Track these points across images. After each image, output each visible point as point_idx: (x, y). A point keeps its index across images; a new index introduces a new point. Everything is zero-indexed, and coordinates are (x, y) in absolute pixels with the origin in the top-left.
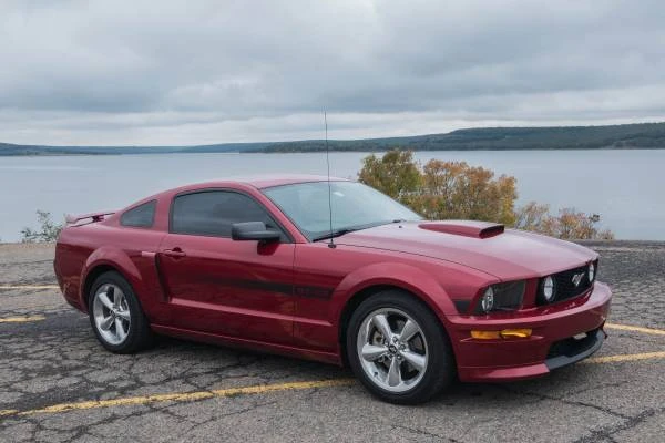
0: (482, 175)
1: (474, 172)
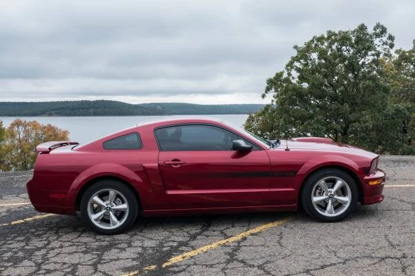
0: (51, 128)
1: (44, 128)
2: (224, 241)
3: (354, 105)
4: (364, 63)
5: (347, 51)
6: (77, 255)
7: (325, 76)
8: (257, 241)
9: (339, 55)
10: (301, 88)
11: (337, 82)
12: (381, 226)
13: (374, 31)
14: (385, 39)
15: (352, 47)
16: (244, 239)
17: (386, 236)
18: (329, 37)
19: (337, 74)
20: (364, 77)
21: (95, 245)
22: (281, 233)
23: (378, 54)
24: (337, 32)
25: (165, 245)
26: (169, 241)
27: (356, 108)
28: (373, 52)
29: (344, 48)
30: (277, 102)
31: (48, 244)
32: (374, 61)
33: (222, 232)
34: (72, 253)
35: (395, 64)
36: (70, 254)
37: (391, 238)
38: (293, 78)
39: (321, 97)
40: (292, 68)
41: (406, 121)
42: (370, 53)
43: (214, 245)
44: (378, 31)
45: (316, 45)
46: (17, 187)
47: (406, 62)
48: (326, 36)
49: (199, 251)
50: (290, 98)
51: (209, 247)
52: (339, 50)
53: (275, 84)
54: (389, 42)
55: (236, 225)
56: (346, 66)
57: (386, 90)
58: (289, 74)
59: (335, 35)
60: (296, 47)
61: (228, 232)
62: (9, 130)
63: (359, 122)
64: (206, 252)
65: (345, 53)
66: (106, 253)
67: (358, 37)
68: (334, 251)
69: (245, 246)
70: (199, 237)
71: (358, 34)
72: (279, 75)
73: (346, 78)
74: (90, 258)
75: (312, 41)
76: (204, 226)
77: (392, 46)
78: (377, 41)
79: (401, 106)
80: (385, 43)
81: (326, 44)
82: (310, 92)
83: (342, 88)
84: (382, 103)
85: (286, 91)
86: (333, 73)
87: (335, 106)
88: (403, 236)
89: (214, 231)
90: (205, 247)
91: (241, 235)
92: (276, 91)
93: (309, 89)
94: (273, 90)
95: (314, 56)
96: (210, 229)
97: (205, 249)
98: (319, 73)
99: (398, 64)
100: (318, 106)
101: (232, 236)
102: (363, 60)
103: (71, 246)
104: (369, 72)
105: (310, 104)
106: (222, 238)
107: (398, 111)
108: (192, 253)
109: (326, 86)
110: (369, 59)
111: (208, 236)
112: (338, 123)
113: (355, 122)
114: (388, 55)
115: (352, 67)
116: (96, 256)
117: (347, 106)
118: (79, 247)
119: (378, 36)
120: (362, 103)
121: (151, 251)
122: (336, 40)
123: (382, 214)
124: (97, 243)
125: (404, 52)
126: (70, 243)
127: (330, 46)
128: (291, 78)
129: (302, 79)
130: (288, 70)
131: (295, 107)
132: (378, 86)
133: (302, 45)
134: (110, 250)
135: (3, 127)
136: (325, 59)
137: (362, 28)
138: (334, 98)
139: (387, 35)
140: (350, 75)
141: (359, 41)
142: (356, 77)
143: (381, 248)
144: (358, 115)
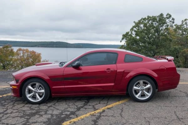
0: (33, 52)
1: (31, 52)
2: (93, 112)
3: (157, 46)
4: (162, 29)
5: (155, 24)
6: (16, 119)
7: (146, 34)
8: (110, 113)
9: (152, 25)
10: (136, 39)
11: (151, 36)
12: (172, 106)
13: (166, 16)
14: (171, 19)
15: (157, 22)
16: (104, 111)
17: (175, 112)
18: (148, 18)
19: (151, 33)
20: (162, 35)
21: (29, 112)
22: (123, 108)
23: (168, 26)
24: (151, 16)
25: (63, 114)
26: (66, 111)
27: (158, 47)
28: (166, 25)
29: (154, 23)
30: (126, 44)
31: (6, 111)
32: (166, 28)
33: (93, 107)
34: (15, 117)
35: (174, 30)
36: (13, 117)
37: (178, 114)
38: (133, 34)
39: (144, 43)
40: (133, 30)
41: (178, 53)
42: (164, 25)
43: (88, 115)
44: (168, 16)
45: (143, 21)
46: (9, 78)
47: (178, 29)
48: (147, 18)
49: (79, 118)
50: (131, 43)
51: (85, 115)
52: (152, 23)
53: (126, 37)
54: (172, 21)
55: (101, 102)
56: (155, 30)
57: (171, 41)
58: (132, 33)
59: (150, 17)
60: (134, 22)
61: (96, 107)
62: (16, 52)
63: (159, 53)
64: (83, 119)
65: (154, 25)
66: (32, 118)
67: (160, 18)
68: (148, 121)
69: (104, 116)
70: (82, 109)
71: (160, 17)
72: (127, 33)
73: (154, 35)
74: (22, 121)
75: (141, 20)
76: (86, 102)
77: (173, 23)
78: (167, 20)
79: (177, 47)
80: (171, 21)
81: (147, 21)
82: (140, 40)
83: (153, 39)
84: (169, 46)
85: (130, 39)
86: (149, 33)
87: (150, 46)
88: (183, 113)
89: (90, 105)
90: (83, 116)
91: (102, 109)
92: (126, 39)
93: (139, 39)
94: (125, 39)
95: (142, 26)
96: (88, 104)
97: (82, 117)
98: (144, 32)
99: (175, 30)
100: (143, 46)
101: (98, 109)
102: (162, 28)
103: (16, 112)
104: (164, 33)
105: (140, 45)
106: (93, 110)
107: (175, 49)
108: (75, 120)
109: (146, 38)
110: (164, 27)
111: (86, 109)
112: (151, 53)
113: (158, 53)
114: (172, 26)
115: (157, 31)
116: (26, 120)
117: (155, 47)
118: (20, 113)
119: (168, 18)
120: (161, 45)
121: (55, 118)
122: (151, 20)
123: (172, 98)
124: (30, 111)
125: (178, 25)
126: (17, 111)
127: (148, 22)
128: (132, 34)
129: (137, 35)
130: (131, 31)
131: (134, 46)
132: (167, 39)
133: (137, 21)
134: (35, 115)
135: (14, 51)
136: (146, 27)
137: (162, 15)
138: (149, 43)
139: (172, 18)
140: (156, 34)
141: (160, 20)
142: (158, 35)
143: (173, 120)
144: (159, 50)
